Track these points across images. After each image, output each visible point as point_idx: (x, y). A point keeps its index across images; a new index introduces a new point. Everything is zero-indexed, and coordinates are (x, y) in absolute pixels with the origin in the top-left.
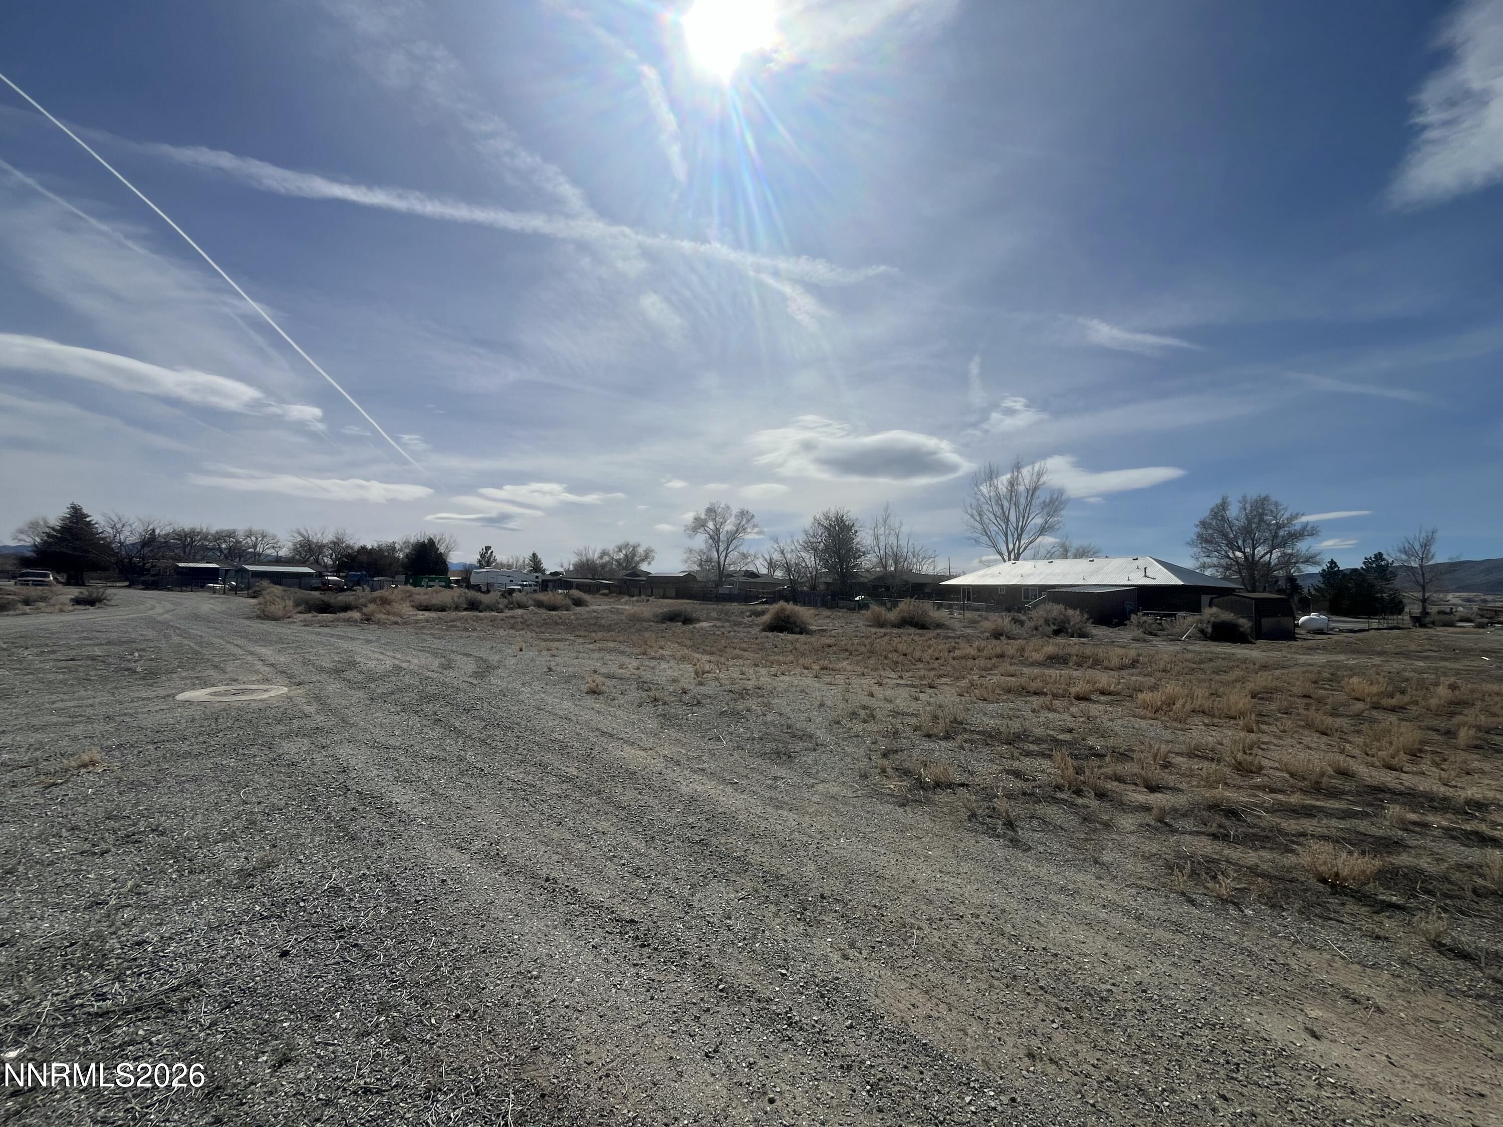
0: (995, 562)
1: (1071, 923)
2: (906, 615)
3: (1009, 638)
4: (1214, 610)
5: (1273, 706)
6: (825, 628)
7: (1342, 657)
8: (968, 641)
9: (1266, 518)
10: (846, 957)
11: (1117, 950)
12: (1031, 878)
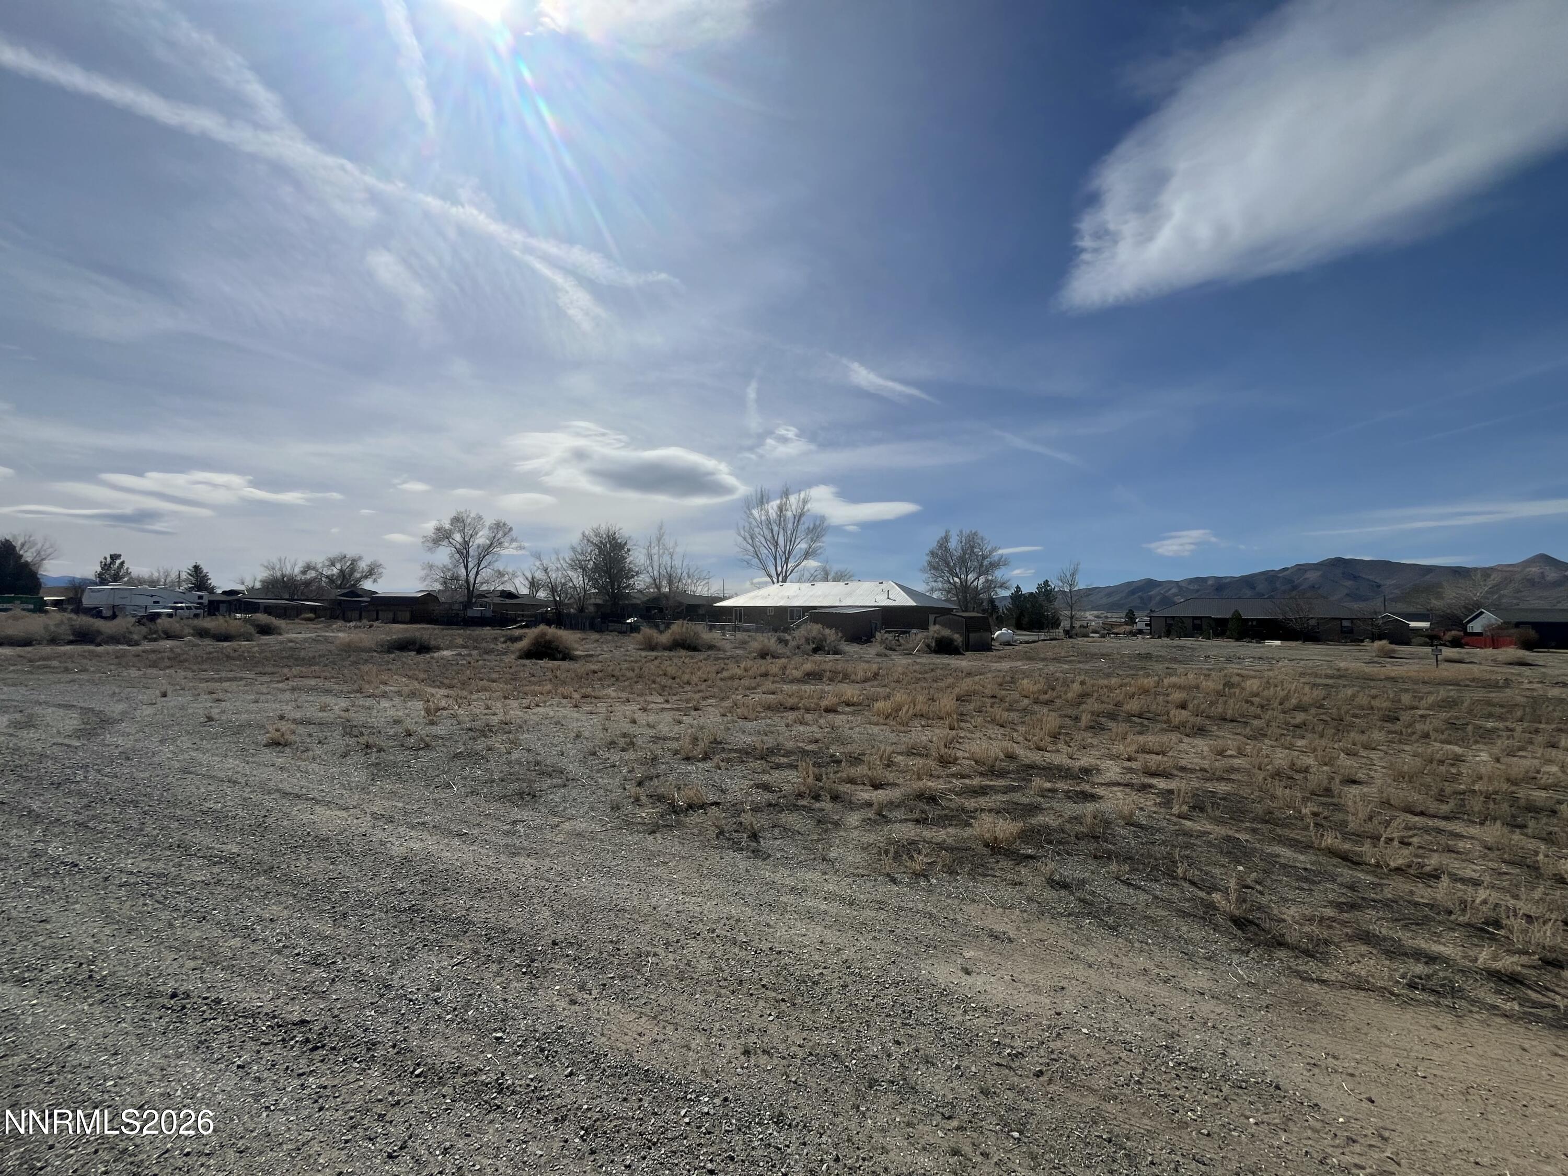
0: (765, 584)
1: (796, 920)
2: (677, 637)
3: (773, 657)
4: (937, 627)
5: (971, 707)
6: (591, 653)
7: (1019, 663)
8: (737, 662)
9: (976, 550)
10: (573, 1002)
11: (831, 936)
12: (767, 884)
